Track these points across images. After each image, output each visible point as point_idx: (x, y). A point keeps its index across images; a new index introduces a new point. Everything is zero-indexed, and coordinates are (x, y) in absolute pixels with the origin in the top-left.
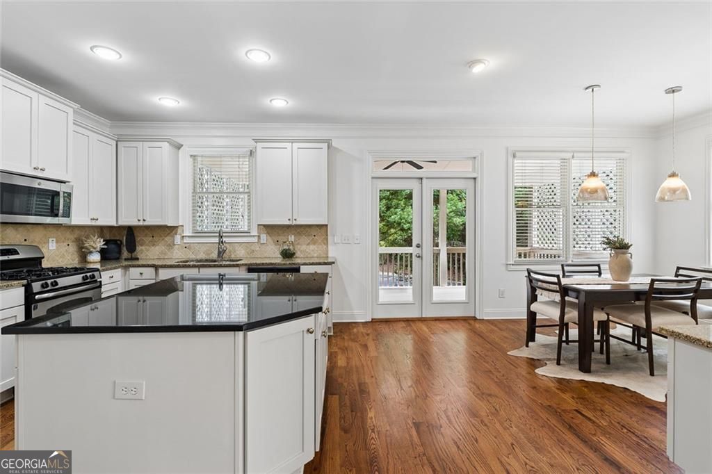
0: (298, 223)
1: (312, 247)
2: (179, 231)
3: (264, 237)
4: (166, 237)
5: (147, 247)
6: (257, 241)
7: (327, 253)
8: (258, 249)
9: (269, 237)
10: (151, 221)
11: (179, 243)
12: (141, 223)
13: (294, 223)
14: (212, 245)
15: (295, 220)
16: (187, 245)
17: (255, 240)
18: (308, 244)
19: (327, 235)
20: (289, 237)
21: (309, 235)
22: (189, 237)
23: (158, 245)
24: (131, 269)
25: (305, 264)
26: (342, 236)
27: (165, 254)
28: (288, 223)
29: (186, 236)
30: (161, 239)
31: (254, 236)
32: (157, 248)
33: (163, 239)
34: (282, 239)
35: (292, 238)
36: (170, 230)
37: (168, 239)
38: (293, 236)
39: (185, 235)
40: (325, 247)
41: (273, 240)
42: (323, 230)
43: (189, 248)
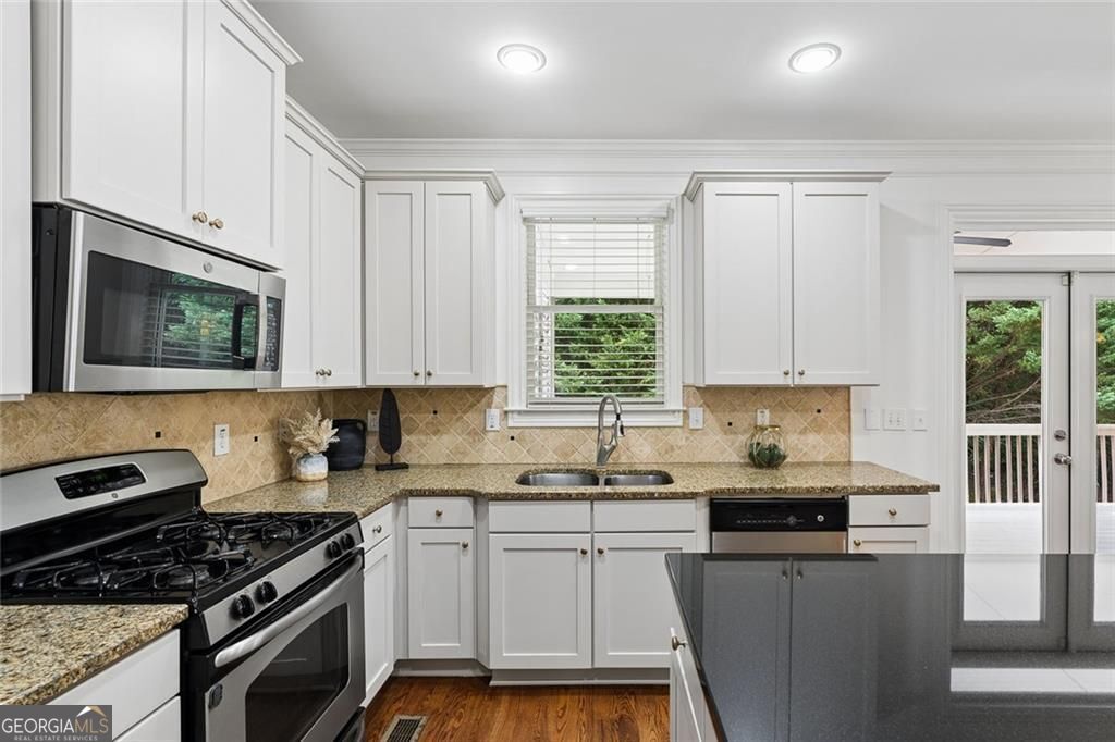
0: (806, 381)
1: (812, 438)
2: (497, 398)
3: (698, 415)
4: (465, 412)
5: (423, 438)
6: (680, 424)
7: (850, 456)
8: (683, 442)
9: (709, 414)
10: (443, 378)
11: (497, 428)
12: (420, 382)
13: (798, 381)
14: (575, 432)
15: (801, 374)
16: (515, 433)
17: (677, 420)
18: (803, 432)
19: (849, 410)
20: (759, 414)
21: (807, 411)
22: (520, 412)
23: (448, 432)
24: (412, 501)
25: (862, 491)
26: (883, 411)
27: (464, 453)
28: (781, 381)
29: (512, 412)
30: (455, 417)
31: (674, 412)
32: (445, 438)
33: (458, 420)
34: (742, 419)
35: (764, 418)
36: (475, 396)
37: (471, 418)
38: (767, 412)
39: (510, 408)
40: (844, 438)
41: (719, 420)
42: (839, 399)
43: (522, 440)
